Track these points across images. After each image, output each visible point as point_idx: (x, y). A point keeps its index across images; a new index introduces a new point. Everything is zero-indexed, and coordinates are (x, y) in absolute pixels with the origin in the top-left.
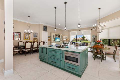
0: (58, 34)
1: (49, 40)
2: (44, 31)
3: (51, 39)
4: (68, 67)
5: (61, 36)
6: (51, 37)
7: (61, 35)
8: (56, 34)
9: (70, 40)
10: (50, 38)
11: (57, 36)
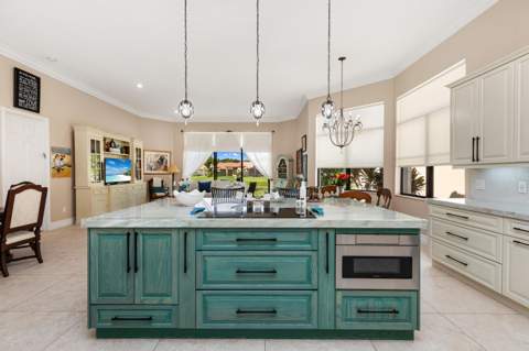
0: (118, 138)
1: (58, 171)
2: (16, 105)
3: (72, 165)
4: (359, 312)
5: (138, 150)
6: (72, 152)
7: (136, 144)
8: (108, 136)
9: (181, 173)
10: (67, 159)
11: (116, 152)
